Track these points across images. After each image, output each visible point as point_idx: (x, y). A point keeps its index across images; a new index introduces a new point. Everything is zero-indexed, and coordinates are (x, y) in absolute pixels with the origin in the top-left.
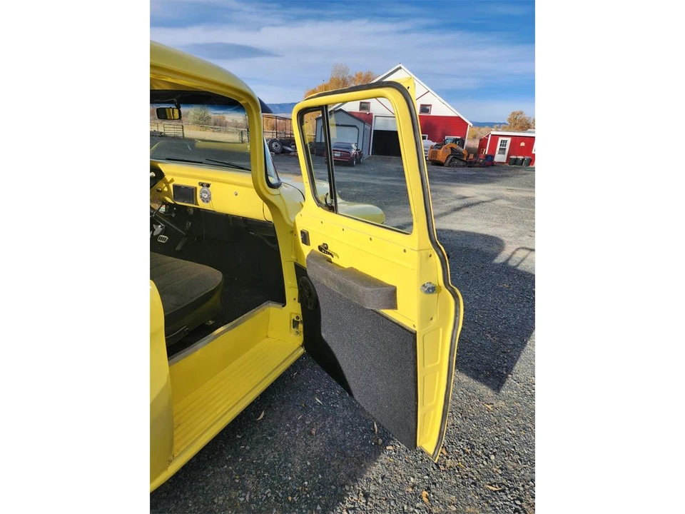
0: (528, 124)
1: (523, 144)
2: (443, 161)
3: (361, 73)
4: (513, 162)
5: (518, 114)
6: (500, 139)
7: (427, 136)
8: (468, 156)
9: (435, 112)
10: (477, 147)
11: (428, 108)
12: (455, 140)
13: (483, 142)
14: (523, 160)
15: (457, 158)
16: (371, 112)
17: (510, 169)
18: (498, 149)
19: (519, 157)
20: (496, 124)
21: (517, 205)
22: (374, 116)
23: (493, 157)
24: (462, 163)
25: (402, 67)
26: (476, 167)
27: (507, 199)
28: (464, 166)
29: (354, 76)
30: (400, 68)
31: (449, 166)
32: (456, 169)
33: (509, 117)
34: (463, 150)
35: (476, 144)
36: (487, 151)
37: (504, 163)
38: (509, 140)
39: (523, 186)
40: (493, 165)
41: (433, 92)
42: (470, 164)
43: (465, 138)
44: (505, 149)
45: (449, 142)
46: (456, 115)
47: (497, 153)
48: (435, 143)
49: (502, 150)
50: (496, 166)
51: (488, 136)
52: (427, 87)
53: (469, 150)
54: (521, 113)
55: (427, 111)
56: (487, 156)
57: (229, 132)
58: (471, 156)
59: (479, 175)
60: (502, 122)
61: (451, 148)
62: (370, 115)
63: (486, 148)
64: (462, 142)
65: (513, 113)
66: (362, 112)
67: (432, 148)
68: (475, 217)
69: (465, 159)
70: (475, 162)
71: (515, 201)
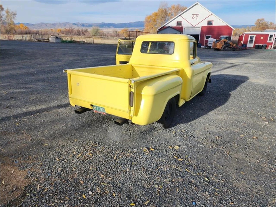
0: (267, 26)
1: (262, 38)
2: (220, 48)
3: (174, 5)
4: (257, 47)
5: (261, 20)
6: (250, 36)
7: (211, 36)
8: (233, 45)
9: (215, 24)
10: (238, 40)
11: (211, 22)
12: (226, 38)
13: (241, 38)
14: (262, 46)
15: (227, 47)
16: (182, 26)
17: (255, 50)
18: (249, 41)
19: (260, 44)
20: (248, 26)
21: (257, 66)
22: (184, 28)
23: (246, 45)
24: (229, 49)
25: (198, 3)
26: (238, 50)
27: (252, 64)
28: (231, 50)
29: (170, 7)
30: (197, 4)
31: (223, 50)
32: (227, 52)
33: (256, 22)
34: (230, 43)
35: (236, 38)
36: (243, 42)
37: (252, 48)
38: (255, 36)
39: (261, 58)
40: (246, 49)
41: (214, 14)
42: (234, 49)
43: (231, 36)
44: (252, 41)
45: (223, 39)
46: (226, 25)
47: (248, 43)
48: (215, 40)
49: (251, 42)
50: (248, 49)
51: (243, 35)
52: (211, 12)
53: (234, 42)
54: (263, 19)
55: (211, 24)
56: (243, 45)
57: (109, 39)
58: (235, 45)
59: (239, 54)
60: (251, 25)
61: (224, 42)
62: (182, 28)
63: (242, 41)
64: (229, 38)
65: (258, 20)
66: (178, 26)
67: (214, 42)
68: (237, 71)
69: (231, 47)
70: (237, 48)
71: (256, 65)
